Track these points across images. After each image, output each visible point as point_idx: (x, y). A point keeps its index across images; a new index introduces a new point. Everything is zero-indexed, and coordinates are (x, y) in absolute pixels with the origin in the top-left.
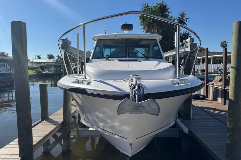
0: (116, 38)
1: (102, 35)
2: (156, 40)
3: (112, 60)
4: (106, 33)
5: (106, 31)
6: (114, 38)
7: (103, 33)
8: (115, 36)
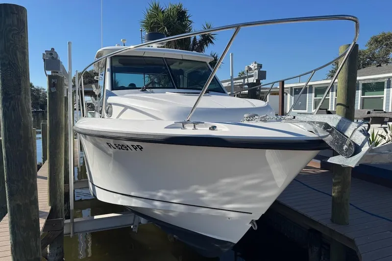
0: (144, 56)
1: (116, 47)
2: (205, 62)
3: (152, 92)
4: (124, 45)
5: (125, 42)
6: (142, 55)
7: (119, 45)
8: (145, 51)
